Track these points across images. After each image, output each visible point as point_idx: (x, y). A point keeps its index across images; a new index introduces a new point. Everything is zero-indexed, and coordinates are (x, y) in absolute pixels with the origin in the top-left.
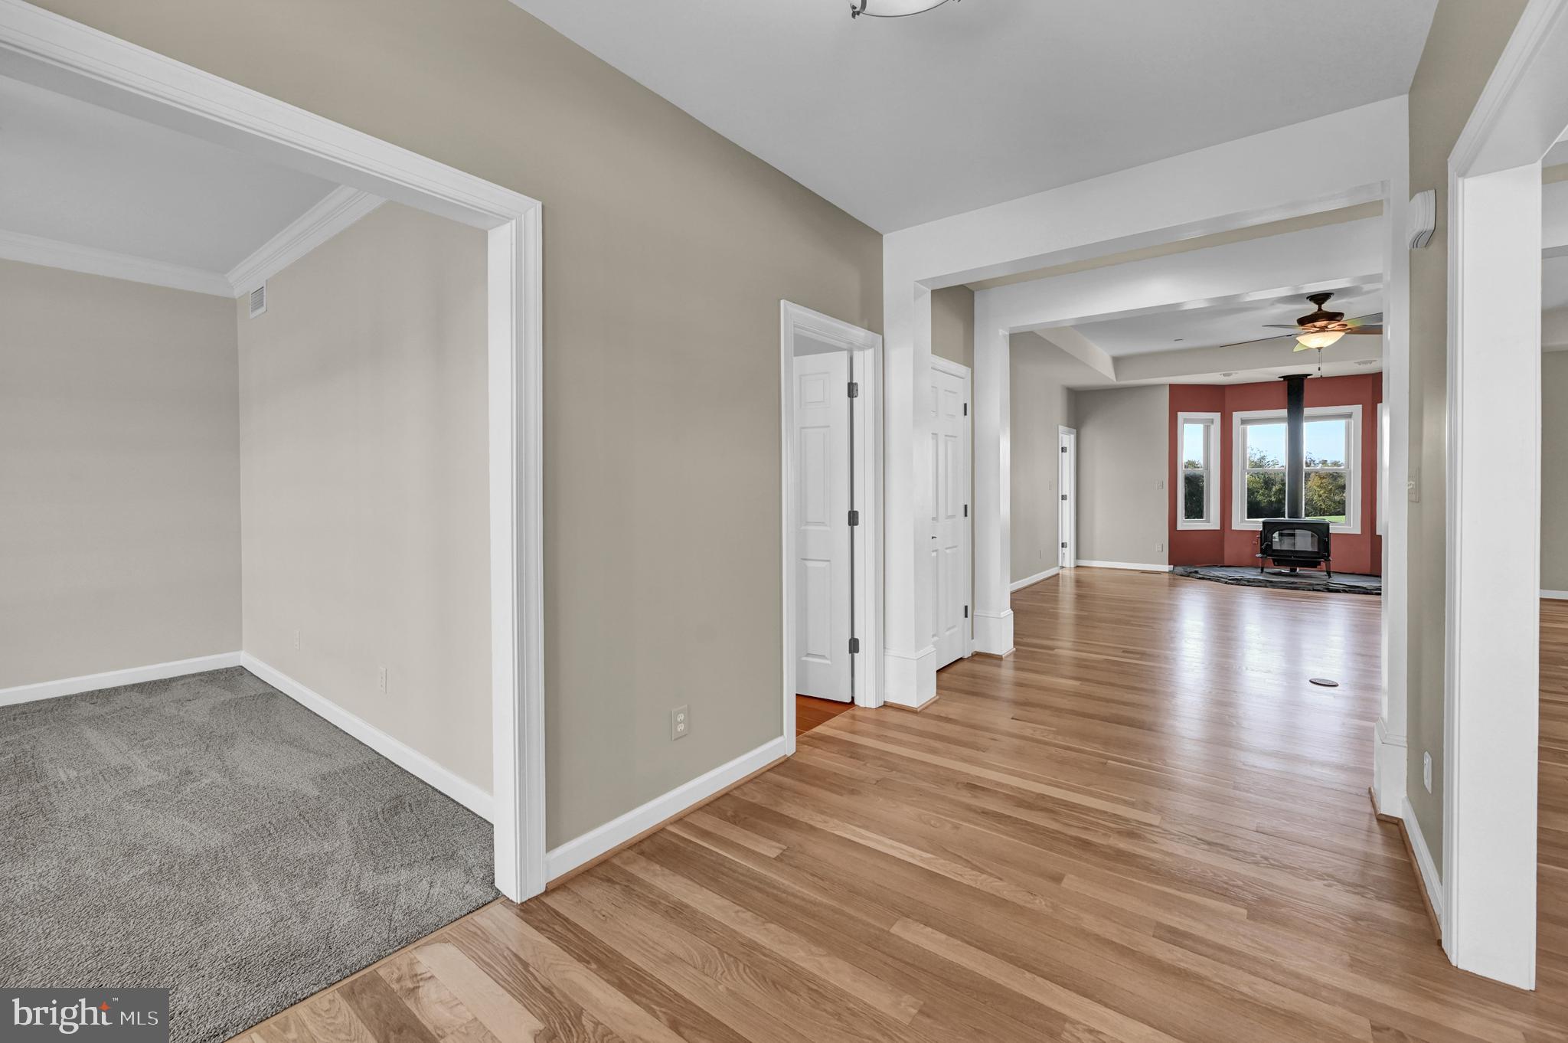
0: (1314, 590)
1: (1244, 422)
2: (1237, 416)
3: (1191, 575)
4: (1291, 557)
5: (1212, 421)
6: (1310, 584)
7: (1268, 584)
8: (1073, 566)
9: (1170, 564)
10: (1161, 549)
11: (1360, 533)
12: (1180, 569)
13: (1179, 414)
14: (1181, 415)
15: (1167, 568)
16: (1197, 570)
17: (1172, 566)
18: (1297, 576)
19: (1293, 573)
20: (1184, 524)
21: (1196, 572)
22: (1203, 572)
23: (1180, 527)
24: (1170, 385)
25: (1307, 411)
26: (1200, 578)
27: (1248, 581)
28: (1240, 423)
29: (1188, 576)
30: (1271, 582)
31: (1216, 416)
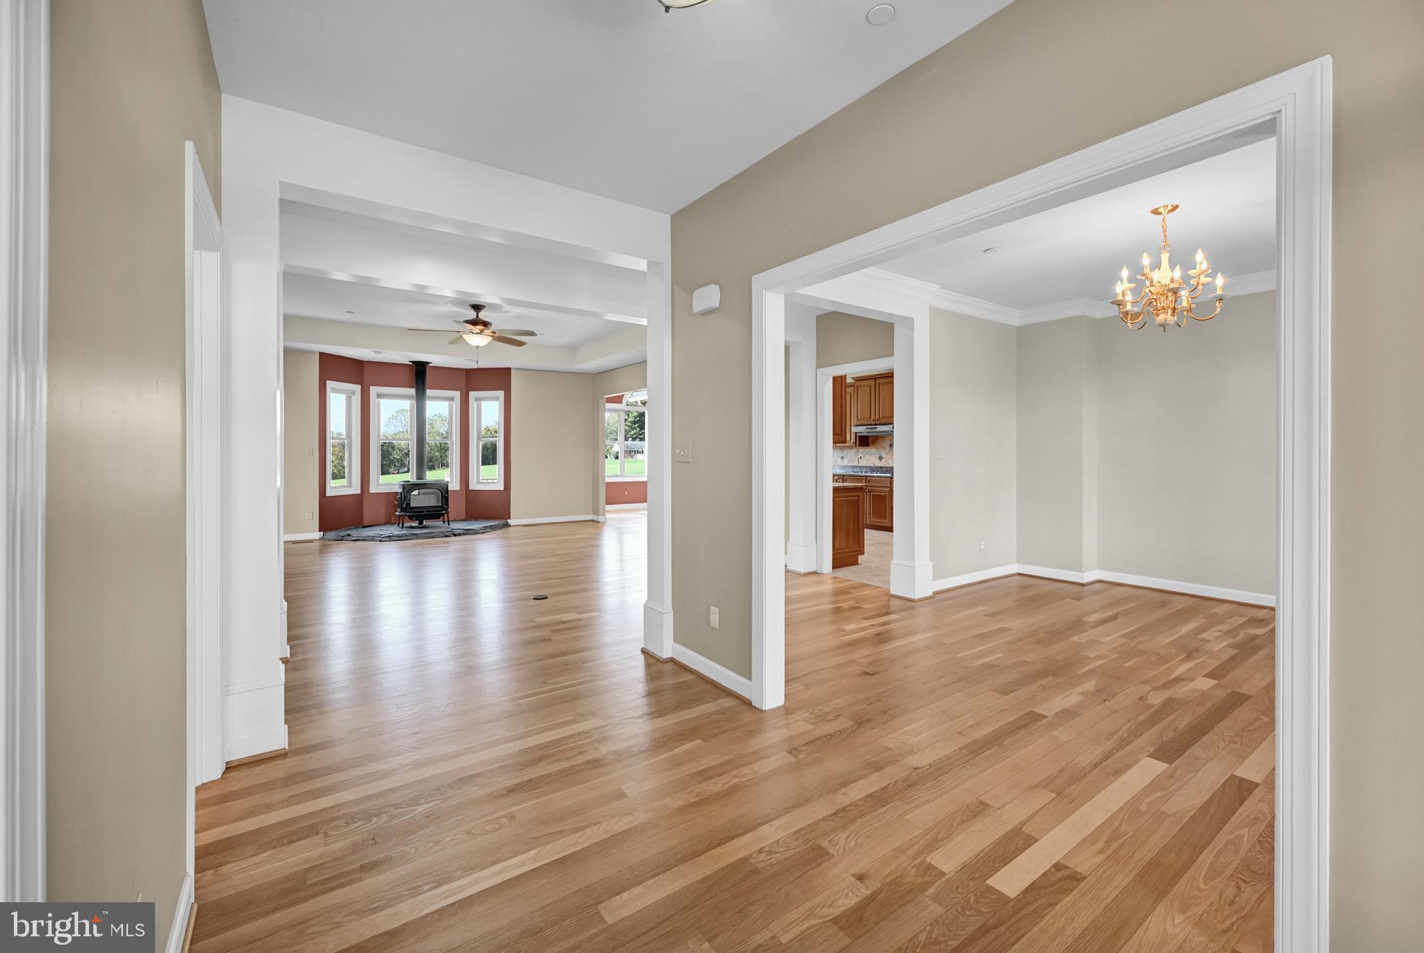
0: (445, 536)
1: (379, 396)
2: (374, 390)
3: (344, 538)
4: (423, 512)
5: (354, 393)
6: (443, 532)
7: (414, 537)
9: (320, 531)
10: (311, 517)
11: (459, 489)
12: (331, 535)
13: (329, 382)
14: (331, 384)
15: (317, 535)
16: (348, 532)
17: (322, 533)
18: (426, 527)
19: (421, 526)
20: (331, 488)
21: (349, 535)
22: (355, 533)
23: (328, 492)
24: (320, 353)
25: (429, 392)
26: (355, 540)
27: (398, 537)
28: (376, 396)
29: (342, 540)
30: (416, 534)
31: (357, 388)
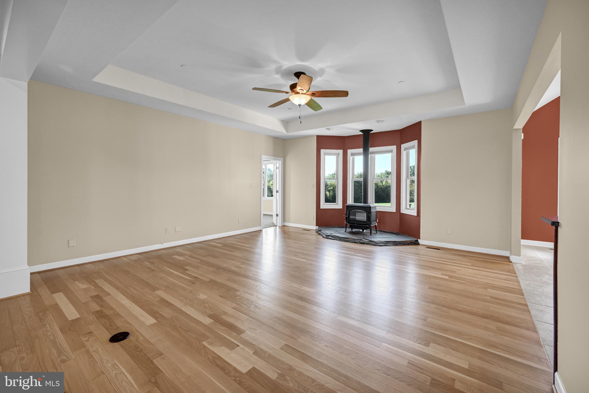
2: (350, 151)
4: (355, 224)
5: (338, 154)
8: (280, 226)
9: (316, 226)
10: (313, 218)
11: (395, 211)
13: (322, 150)
14: (323, 151)
15: (315, 228)
17: (318, 227)
20: (324, 205)
23: (322, 207)
24: (317, 136)
25: (371, 149)
28: (351, 155)
31: (341, 152)
